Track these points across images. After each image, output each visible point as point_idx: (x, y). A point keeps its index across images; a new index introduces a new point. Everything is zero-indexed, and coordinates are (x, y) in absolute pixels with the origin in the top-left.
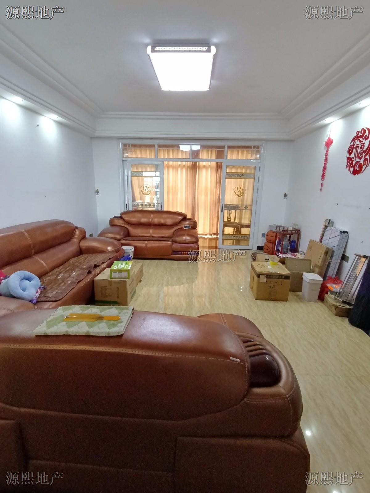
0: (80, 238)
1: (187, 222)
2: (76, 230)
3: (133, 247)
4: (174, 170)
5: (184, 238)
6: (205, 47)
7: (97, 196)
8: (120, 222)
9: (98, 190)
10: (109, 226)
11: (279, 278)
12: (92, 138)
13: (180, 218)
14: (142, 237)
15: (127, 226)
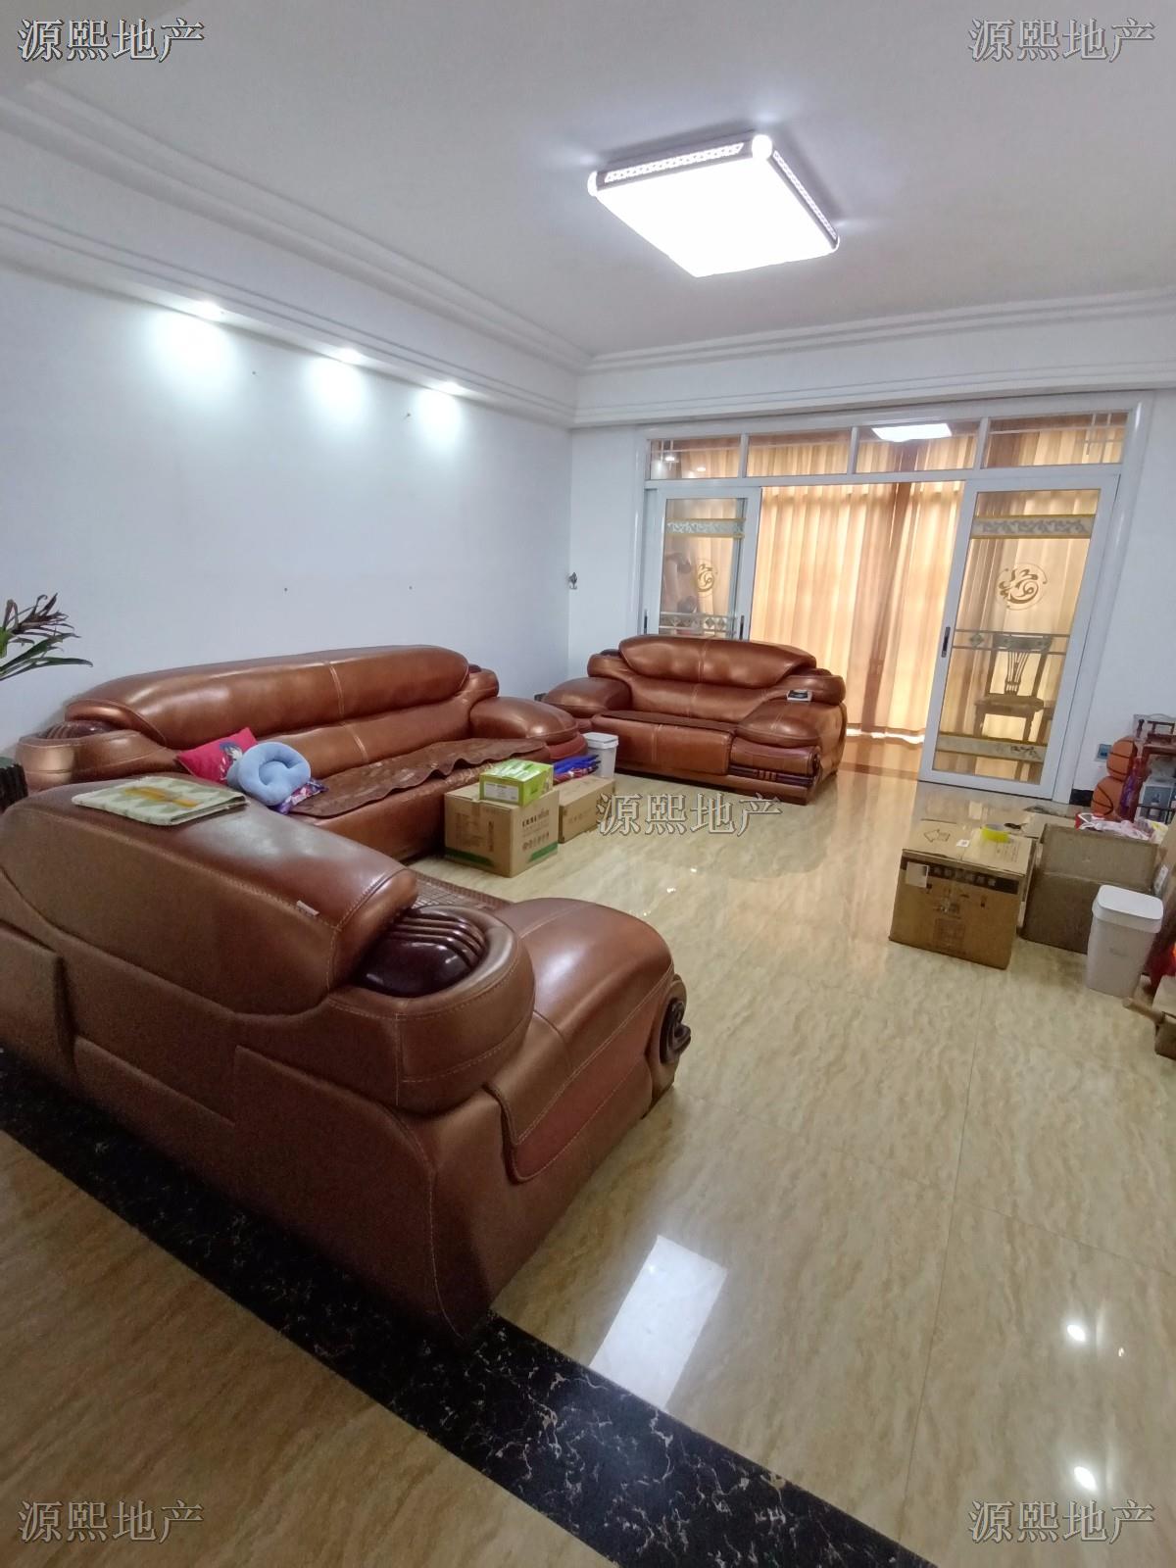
0: (478, 696)
1: (810, 681)
2: (471, 676)
3: (616, 737)
4: (828, 513)
5: (773, 726)
6: (737, 143)
7: (571, 591)
8: (611, 667)
9: (574, 575)
10: (587, 676)
11: (976, 883)
12: (574, 431)
13: (789, 665)
14: (664, 715)
15: (629, 680)
